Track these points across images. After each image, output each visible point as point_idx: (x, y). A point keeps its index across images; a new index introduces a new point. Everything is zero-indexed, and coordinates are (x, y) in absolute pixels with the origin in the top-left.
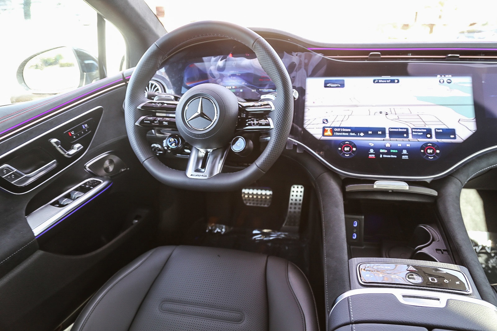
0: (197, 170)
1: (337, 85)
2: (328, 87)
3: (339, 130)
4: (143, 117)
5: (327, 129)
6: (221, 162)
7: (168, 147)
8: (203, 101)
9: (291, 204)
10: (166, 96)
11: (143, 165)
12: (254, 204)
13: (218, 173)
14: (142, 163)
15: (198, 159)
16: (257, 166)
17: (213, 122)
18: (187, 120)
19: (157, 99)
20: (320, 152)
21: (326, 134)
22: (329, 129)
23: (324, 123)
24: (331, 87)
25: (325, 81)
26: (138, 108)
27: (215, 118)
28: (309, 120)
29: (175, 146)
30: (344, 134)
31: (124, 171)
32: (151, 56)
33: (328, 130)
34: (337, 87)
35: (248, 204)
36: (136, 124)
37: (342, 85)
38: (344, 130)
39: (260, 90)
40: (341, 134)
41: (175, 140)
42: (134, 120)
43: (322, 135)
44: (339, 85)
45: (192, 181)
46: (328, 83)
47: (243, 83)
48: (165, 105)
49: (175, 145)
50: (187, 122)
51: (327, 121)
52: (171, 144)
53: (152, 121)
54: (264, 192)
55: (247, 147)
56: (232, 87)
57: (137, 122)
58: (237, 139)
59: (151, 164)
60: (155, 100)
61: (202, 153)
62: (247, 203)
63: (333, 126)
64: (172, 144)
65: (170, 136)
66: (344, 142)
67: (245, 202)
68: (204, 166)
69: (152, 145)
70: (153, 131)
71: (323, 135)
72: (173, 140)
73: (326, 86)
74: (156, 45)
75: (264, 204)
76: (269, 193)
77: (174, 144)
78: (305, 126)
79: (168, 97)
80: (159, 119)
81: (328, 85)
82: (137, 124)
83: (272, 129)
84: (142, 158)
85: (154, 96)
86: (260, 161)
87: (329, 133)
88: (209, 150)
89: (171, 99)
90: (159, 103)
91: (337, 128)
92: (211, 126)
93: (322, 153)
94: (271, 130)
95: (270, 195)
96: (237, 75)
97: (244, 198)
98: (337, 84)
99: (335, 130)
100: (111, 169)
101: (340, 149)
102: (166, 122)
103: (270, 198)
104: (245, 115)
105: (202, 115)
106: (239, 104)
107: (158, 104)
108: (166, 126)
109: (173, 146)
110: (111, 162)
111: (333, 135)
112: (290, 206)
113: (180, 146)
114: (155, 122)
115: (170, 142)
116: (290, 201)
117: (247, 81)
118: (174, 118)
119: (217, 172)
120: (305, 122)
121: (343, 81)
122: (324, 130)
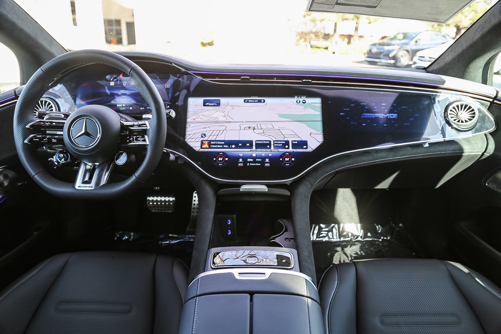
0: (84, 182)
1: (214, 104)
2: (206, 106)
3: (214, 143)
4: (32, 136)
5: (205, 142)
6: (107, 174)
7: (58, 162)
8: (87, 121)
9: (194, 208)
10: (56, 115)
11: (34, 179)
12: (158, 210)
14: (32, 177)
15: (86, 171)
16: (136, 176)
17: (96, 140)
18: (73, 138)
19: (47, 117)
20: (198, 162)
21: (204, 146)
22: (206, 142)
23: (202, 137)
24: (208, 106)
25: (204, 100)
26: (26, 127)
27: (98, 137)
28: (190, 135)
29: (64, 161)
30: (218, 146)
31: (20, 185)
32: (37, 80)
33: (205, 143)
34: (214, 106)
35: (153, 211)
36: (25, 142)
37: (218, 104)
38: (219, 143)
39: (148, 108)
40: (216, 146)
41: (64, 156)
42: (23, 139)
43: (200, 147)
44: (216, 104)
45: (80, 191)
46: (207, 103)
47: (133, 102)
48: (54, 124)
49: (65, 160)
50: (73, 140)
51: (205, 135)
52: (60, 160)
53: (41, 139)
54: (167, 199)
55: (129, 161)
56: (122, 105)
58: (122, 154)
59: (41, 178)
60: (45, 119)
61: (89, 165)
63: (209, 139)
64: (62, 159)
65: (61, 152)
66: (218, 153)
67: (150, 209)
68: (91, 178)
70: (44, 147)
71: (201, 148)
72: (62, 155)
73: (204, 105)
74: (42, 70)
75: (169, 210)
76: (172, 199)
77: (63, 159)
78: (186, 140)
79: (58, 115)
80: (48, 137)
81: (206, 104)
82: (26, 141)
83: (148, 145)
84: (33, 174)
85: (45, 114)
87: (206, 146)
88: (97, 164)
89: (62, 118)
90: (47, 122)
91: (213, 141)
93: (200, 163)
95: (173, 200)
96: (127, 94)
97: (149, 205)
98: (214, 103)
99: (212, 143)
100: (6, 183)
101: (215, 159)
102: (55, 139)
103: (173, 204)
104: (128, 132)
105: (86, 133)
106: (121, 123)
107: (46, 123)
108: (55, 143)
109: (62, 161)
110: (6, 177)
111: (210, 148)
112: (192, 210)
113: (69, 160)
114: (44, 140)
115: (59, 157)
116: (193, 206)
117: (136, 100)
118: (62, 135)
119: (103, 183)
120: (186, 136)
121: (220, 100)
122: (202, 143)
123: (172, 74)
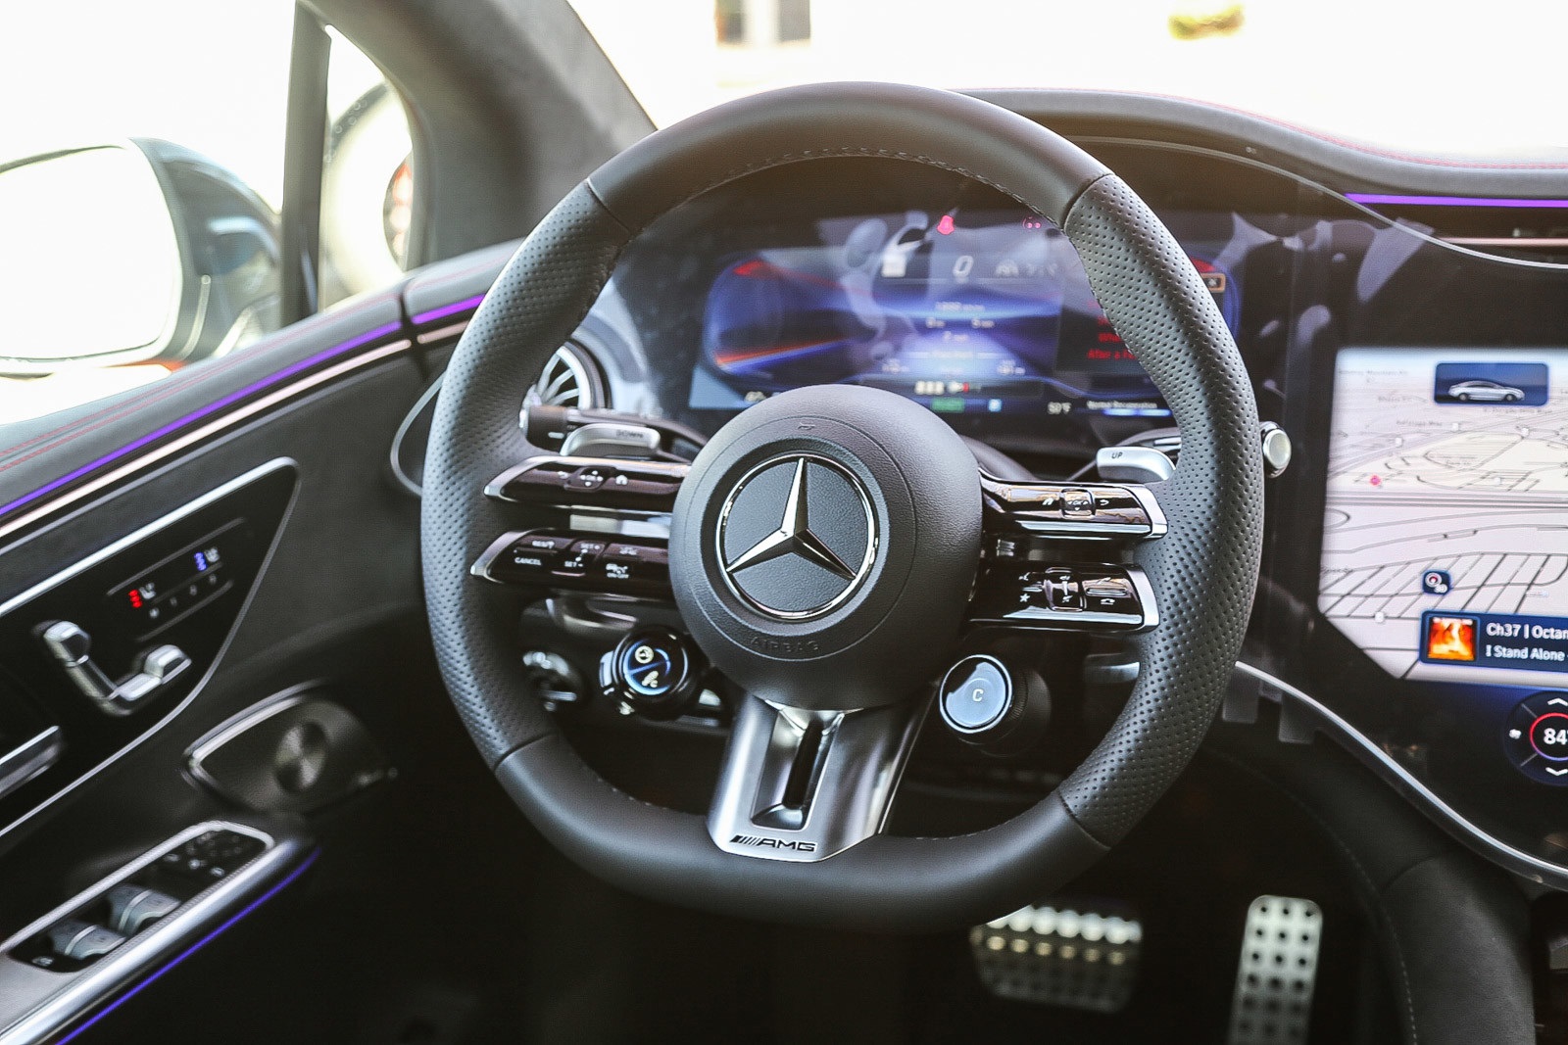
0: (764, 817)
1: (1504, 392)
2: (1456, 400)
3: (1511, 630)
4: (507, 539)
5: (1446, 622)
6: (887, 777)
7: (621, 685)
8: (809, 476)
9: (1249, 1003)
10: (620, 433)
11: (497, 773)
12: (1036, 987)
13: (870, 833)
14: (491, 764)
15: (774, 756)
16: (1069, 811)
17: (855, 583)
18: (726, 566)
19: (576, 445)
20: (1408, 744)
21: (1439, 649)
22: (1457, 624)
23: (1428, 590)
24: (1468, 400)
25: (1440, 367)
26: (487, 491)
27: (869, 559)
28: (1349, 572)
29: (659, 686)
30: (1538, 654)
31: (371, 786)
32: (563, 244)
33: (1449, 629)
34: (1505, 401)
35: (1004, 989)
36: (473, 571)
37: (1536, 393)
38: (1540, 632)
39: (1092, 405)
40: (1523, 654)
41: (657, 657)
42: (467, 553)
43: (1415, 655)
44: (1519, 394)
45: (741, 867)
46: (1458, 382)
47: (1008, 368)
48: (622, 480)
49: (661, 682)
50: (730, 575)
51: (1446, 579)
52: (639, 678)
53: (554, 559)
54: (1093, 928)
55: (1019, 711)
56: (946, 388)
57: (479, 562)
58: (968, 669)
59: (537, 774)
60: (564, 450)
61: (794, 727)
62: (997, 981)
63: (1479, 606)
64: (645, 673)
65: (638, 636)
66: (1540, 696)
67: (987, 975)
68: (798, 797)
69: (528, 660)
70: (549, 602)
71: (1424, 655)
72: (649, 653)
73: (1442, 396)
74: (593, 194)
75: (1095, 995)
76: (1122, 931)
77: (654, 674)
78: (1325, 603)
79: (633, 435)
80: (585, 547)
81: (1456, 391)
82: (479, 569)
83: (1152, 628)
84: (497, 742)
85: (567, 427)
86: (1083, 791)
87: (1457, 646)
88: (826, 715)
89: (647, 448)
90: (588, 471)
91: (1502, 619)
92: (849, 599)
93: (1416, 752)
94: (1146, 637)
95: (1128, 943)
96: (976, 323)
97: (980, 955)
98: (1505, 386)
99: (1495, 630)
100: (309, 773)
101: (1515, 734)
102: (620, 564)
103: (1127, 963)
104: (1012, 545)
105: (802, 543)
106: (984, 490)
107: (583, 477)
108: (617, 586)
109: (649, 687)
110: (313, 737)
111: (1479, 659)
112: (1239, 1013)
113: (682, 685)
114: (568, 564)
115: (633, 664)
116: (1244, 989)
117: (1024, 359)
118: (662, 543)
119: (864, 831)
120: (1326, 580)
121: (1543, 369)
122: (1429, 630)
123: (1242, 213)
